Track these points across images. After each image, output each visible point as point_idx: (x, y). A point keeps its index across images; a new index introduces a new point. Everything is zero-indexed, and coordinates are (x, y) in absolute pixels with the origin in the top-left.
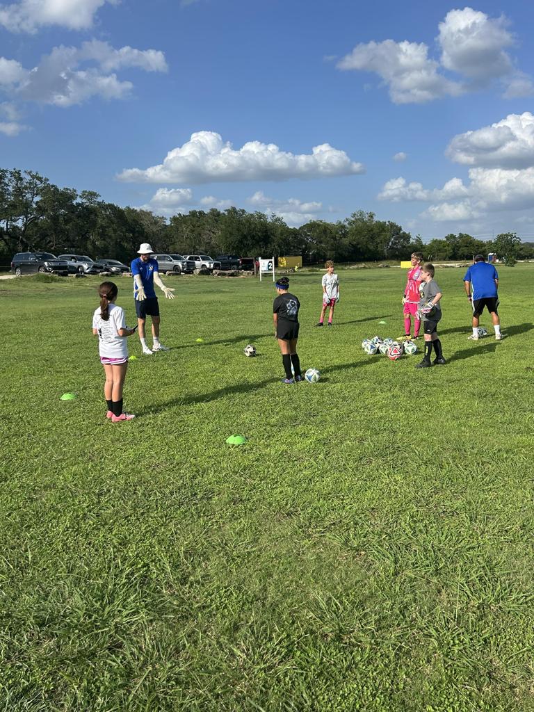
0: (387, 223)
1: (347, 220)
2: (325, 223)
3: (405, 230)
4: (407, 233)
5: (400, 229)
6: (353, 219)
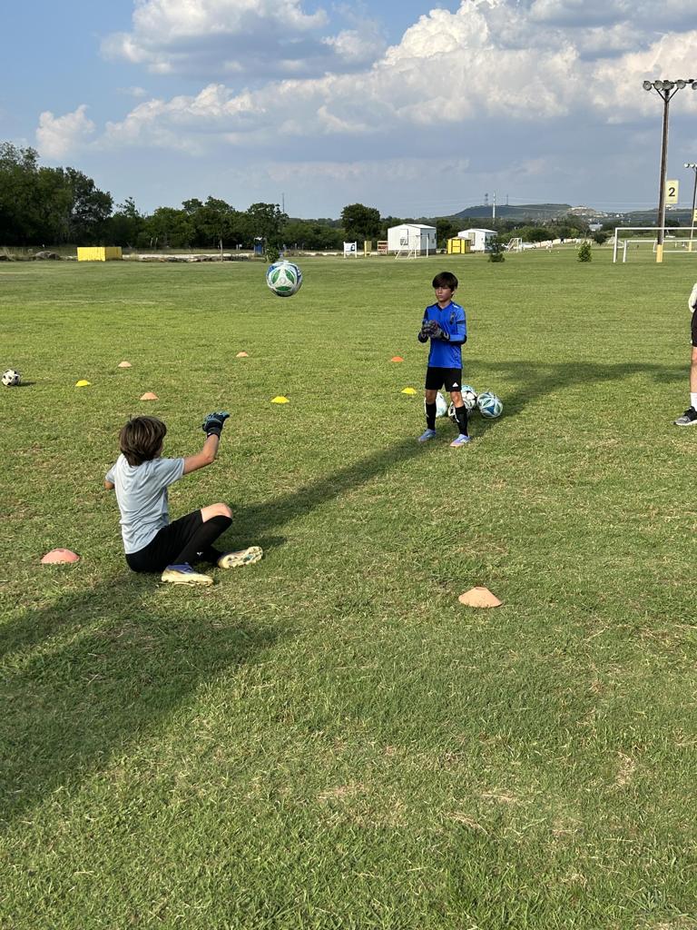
4: (105, 192)
5: (91, 184)
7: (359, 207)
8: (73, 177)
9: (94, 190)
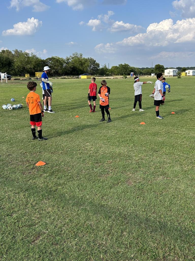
0: (90, 58)
1: (71, 56)
2: (59, 58)
3: (97, 62)
4: (98, 63)
5: (95, 61)
6: (73, 56)
7: (159, 65)
8: (91, 60)
9: (96, 62)
